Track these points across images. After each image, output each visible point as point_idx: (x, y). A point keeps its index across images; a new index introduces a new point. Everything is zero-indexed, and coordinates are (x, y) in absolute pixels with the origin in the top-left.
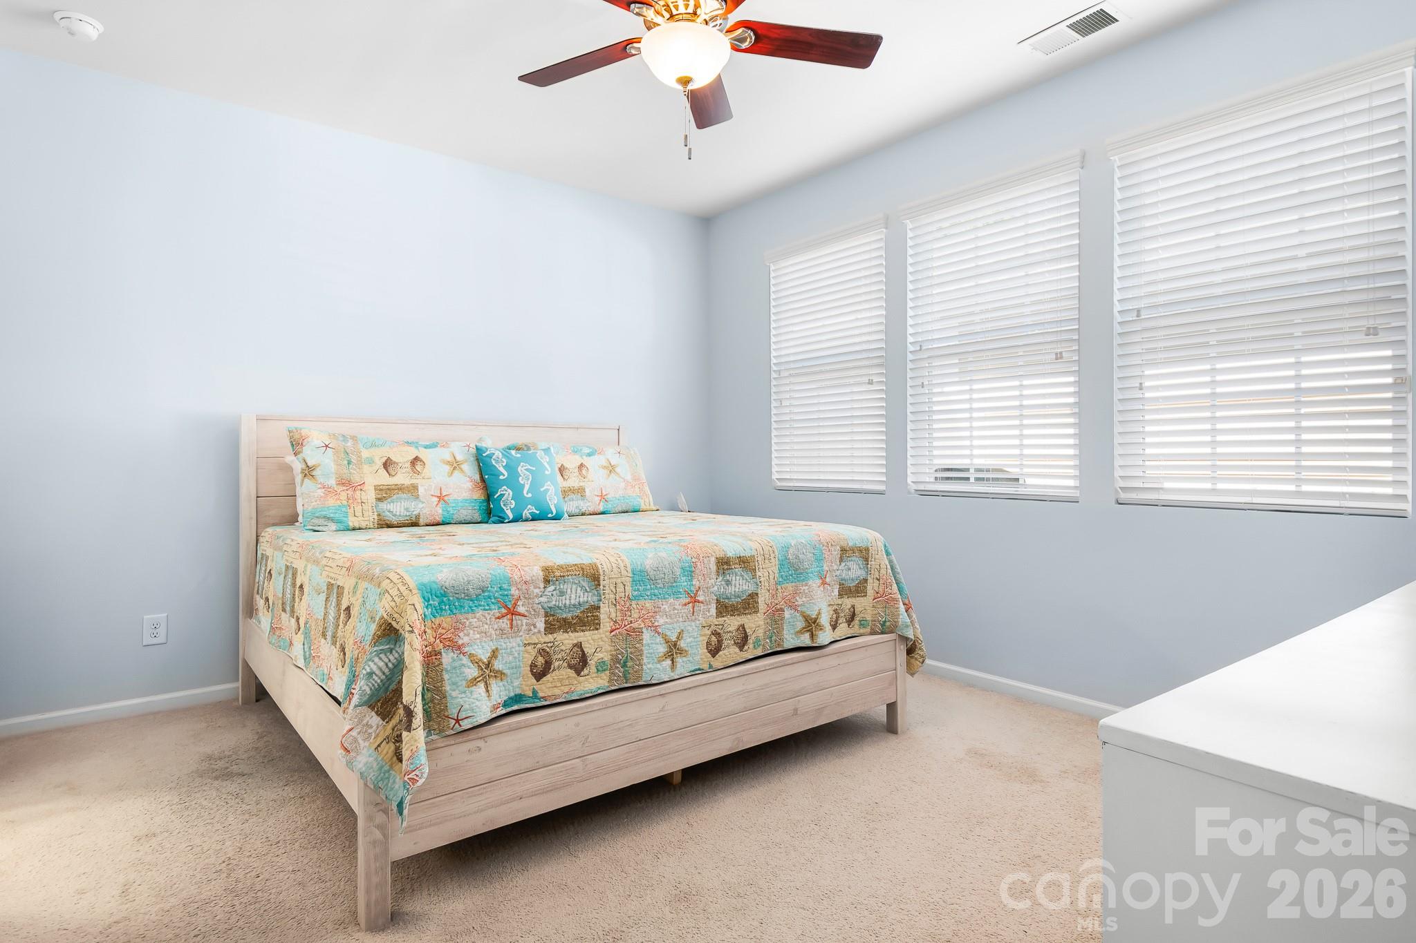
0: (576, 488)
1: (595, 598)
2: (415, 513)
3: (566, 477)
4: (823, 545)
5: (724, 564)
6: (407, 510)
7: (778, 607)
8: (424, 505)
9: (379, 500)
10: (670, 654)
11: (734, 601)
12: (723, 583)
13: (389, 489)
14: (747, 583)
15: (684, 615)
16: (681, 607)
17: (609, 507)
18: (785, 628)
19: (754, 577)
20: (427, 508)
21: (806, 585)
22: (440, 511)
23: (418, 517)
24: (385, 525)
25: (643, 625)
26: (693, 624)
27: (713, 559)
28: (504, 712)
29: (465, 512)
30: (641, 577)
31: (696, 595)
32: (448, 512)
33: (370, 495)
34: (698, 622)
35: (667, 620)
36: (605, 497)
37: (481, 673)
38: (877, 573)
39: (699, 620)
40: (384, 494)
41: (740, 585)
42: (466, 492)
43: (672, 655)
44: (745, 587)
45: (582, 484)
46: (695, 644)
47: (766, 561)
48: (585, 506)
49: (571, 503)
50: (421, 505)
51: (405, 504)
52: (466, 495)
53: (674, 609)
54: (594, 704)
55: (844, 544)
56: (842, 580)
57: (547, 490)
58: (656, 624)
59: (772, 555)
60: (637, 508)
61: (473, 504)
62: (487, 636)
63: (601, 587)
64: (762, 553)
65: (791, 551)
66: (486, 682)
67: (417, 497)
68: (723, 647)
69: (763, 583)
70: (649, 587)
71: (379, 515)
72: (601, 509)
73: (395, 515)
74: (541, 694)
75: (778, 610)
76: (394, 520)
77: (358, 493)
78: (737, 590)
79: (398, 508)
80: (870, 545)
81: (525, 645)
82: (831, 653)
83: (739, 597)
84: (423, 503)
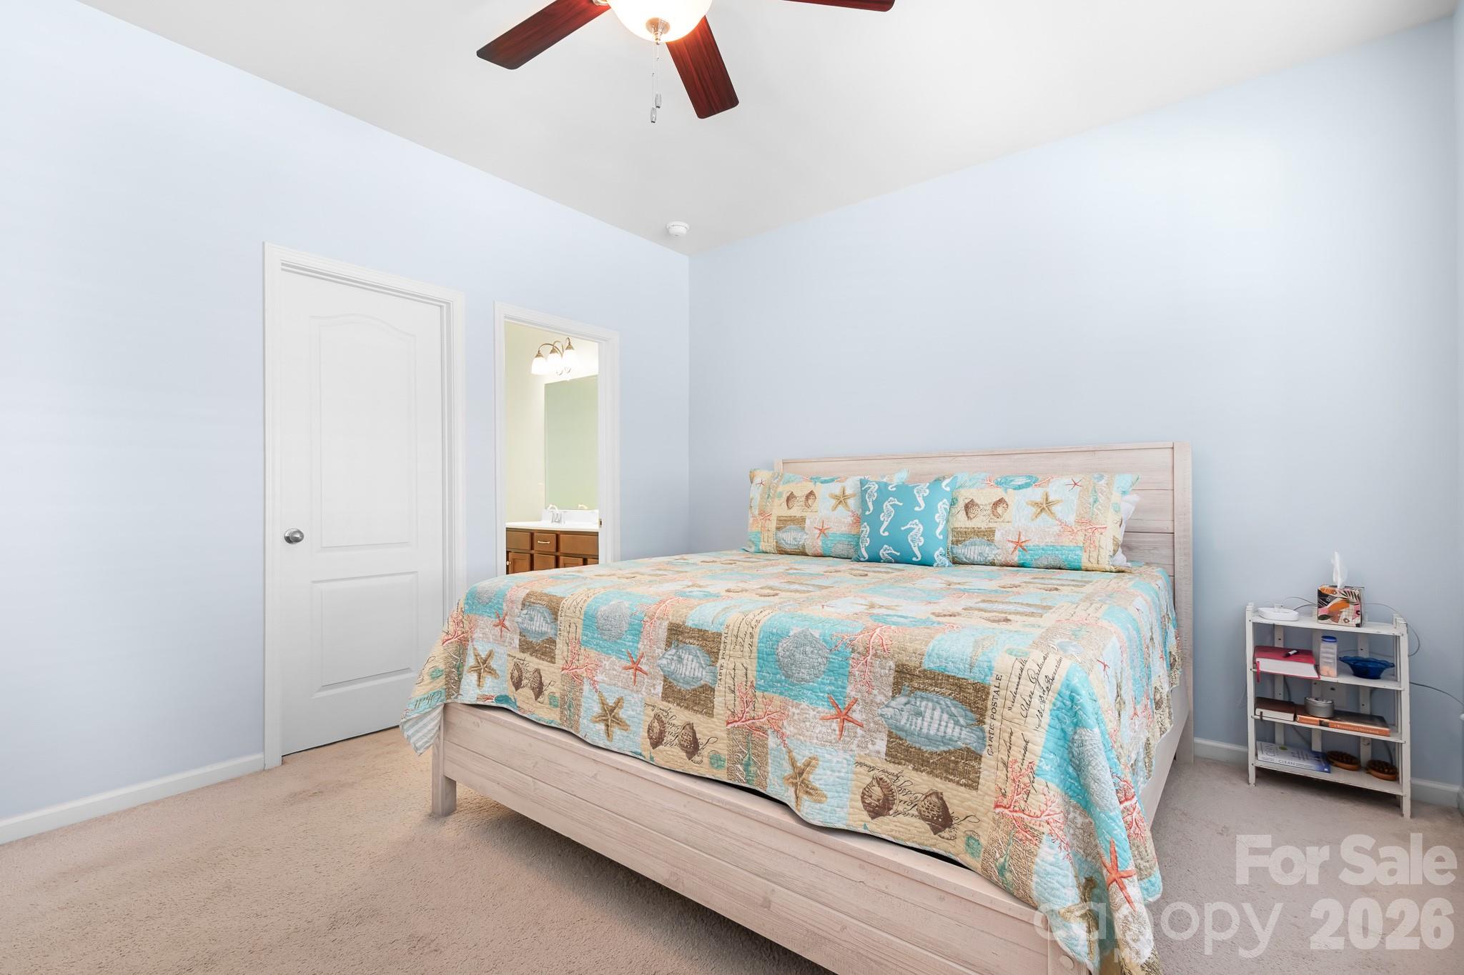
0: (983, 529)
1: (553, 632)
2: (800, 543)
3: (972, 516)
4: (853, 651)
5: (677, 633)
6: (794, 539)
7: (758, 723)
8: (808, 536)
9: (778, 529)
10: (604, 718)
11: (684, 687)
12: (675, 658)
13: (785, 520)
14: (701, 669)
15: (624, 680)
16: (620, 670)
17: (1027, 558)
18: (770, 761)
19: (713, 664)
20: (811, 540)
21: (797, 706)
22: (820, 544)
23: (803, 546)
24: (782, 552)
25: (584, 675)
26: (635, 695)
27: (666, 624)
28: (494, 704)
29: (840, 546)
30: (591, 621)
31: (639, 662)
32: (827, 545)
33: (773, 525)
34: (640, 696)
35: (605, 679)
36: (1023, 544)
37: (477, 664)
38: (1004, 749)
39: (642, 694)
40: (783, 523)
41: (691, 667)
42: (845, 527)
43: (607, 720)
44: (698, 674)
45: (991, 525)
46: (638, 721)
47: (738, 647)
48: (991, 554)
49: (973, 547)
50: (805, 537)
51: (794, 534)
52: (844, 529)
53: (614, 669)
54: (539, 734)
55: (904, 658)
56: (897, 728)
57: (911, 530)
58: (595, 678)
59: (748, 640)
60: (1076, 564)
61: (850, 540)
62: (487, 638)
63: (559, 622)
64: (735, 633)
65: (784, 644)
66: (480, 674)
67: (803, 529)
68: (665, 741)
69: (723, 677)
70: (596, 635)
71: (777, 542)
72: (1016, 558)
73: (787, 544)
74: (518, 704)
75: (758, 729)
76: (788, 548)
77: (768, 521)
78: (687, 673)
79: (790, 538)
80: (991, 681)
81: (509, 655)
82: (839, 848)
83: (688, 683)
84: (807, 534)
